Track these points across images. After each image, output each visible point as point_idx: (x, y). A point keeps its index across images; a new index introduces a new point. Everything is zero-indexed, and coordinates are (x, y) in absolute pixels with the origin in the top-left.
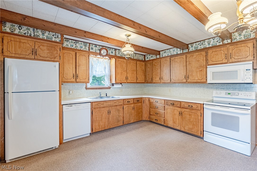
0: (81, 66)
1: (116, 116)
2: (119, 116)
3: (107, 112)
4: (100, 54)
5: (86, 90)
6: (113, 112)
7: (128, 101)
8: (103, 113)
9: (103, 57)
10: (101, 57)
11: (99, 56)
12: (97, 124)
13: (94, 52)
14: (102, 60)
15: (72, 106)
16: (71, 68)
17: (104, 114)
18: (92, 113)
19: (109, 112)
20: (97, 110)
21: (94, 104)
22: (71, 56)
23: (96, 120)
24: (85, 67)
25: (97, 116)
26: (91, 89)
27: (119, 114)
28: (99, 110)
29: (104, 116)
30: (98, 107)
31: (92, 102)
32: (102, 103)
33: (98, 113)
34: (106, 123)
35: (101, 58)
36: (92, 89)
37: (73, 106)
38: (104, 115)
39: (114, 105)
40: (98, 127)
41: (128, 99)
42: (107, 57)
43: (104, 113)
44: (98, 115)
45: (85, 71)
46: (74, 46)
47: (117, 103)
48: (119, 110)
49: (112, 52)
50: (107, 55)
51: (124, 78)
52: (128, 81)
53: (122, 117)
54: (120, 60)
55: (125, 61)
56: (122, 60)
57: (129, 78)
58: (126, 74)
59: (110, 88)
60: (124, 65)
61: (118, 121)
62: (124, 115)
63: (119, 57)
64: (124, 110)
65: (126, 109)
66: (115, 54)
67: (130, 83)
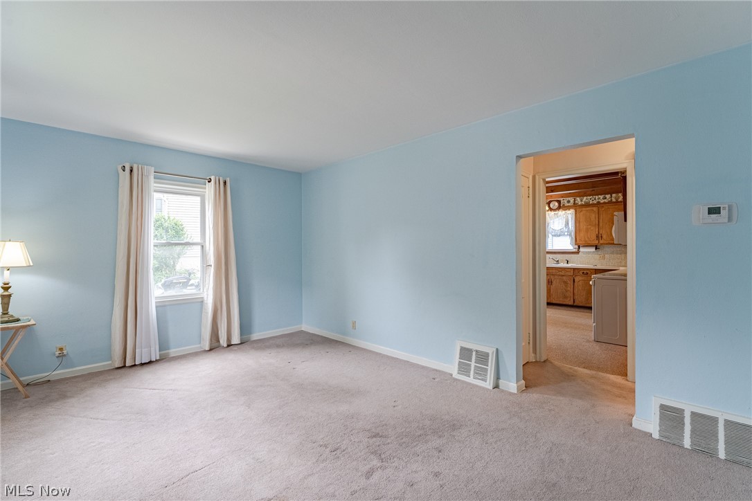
1: (560, 289)
2: (567, 291)
4: (550, 209)
6: (556, 283)
7: (583, 271)
10: (553, 212)
11: (549, 212)
14: (554, 215)
26: (551, 253)
27: (567, 288)
35: (552, 214)
39: (558, 274)
41: (585, 270)
42: (561, 210)
47: (563, 272)
48: (565, 283)
49: (569, 202)
50: (559, 208)
51: (594, 237)
52: (601, 242)
53: (572, 293)
54: (584, 209)
55: (595, 209)
56: (588, 209)
57: (604, 237)
58: (597, 230)
59: (578, 253)
60: (593, 215)
61: (565, 297)
62: (576, 291)
63: (582, 205)
64: (576, 284)
65: (580, 283)
66: (574, 203)
67: (607, 244)
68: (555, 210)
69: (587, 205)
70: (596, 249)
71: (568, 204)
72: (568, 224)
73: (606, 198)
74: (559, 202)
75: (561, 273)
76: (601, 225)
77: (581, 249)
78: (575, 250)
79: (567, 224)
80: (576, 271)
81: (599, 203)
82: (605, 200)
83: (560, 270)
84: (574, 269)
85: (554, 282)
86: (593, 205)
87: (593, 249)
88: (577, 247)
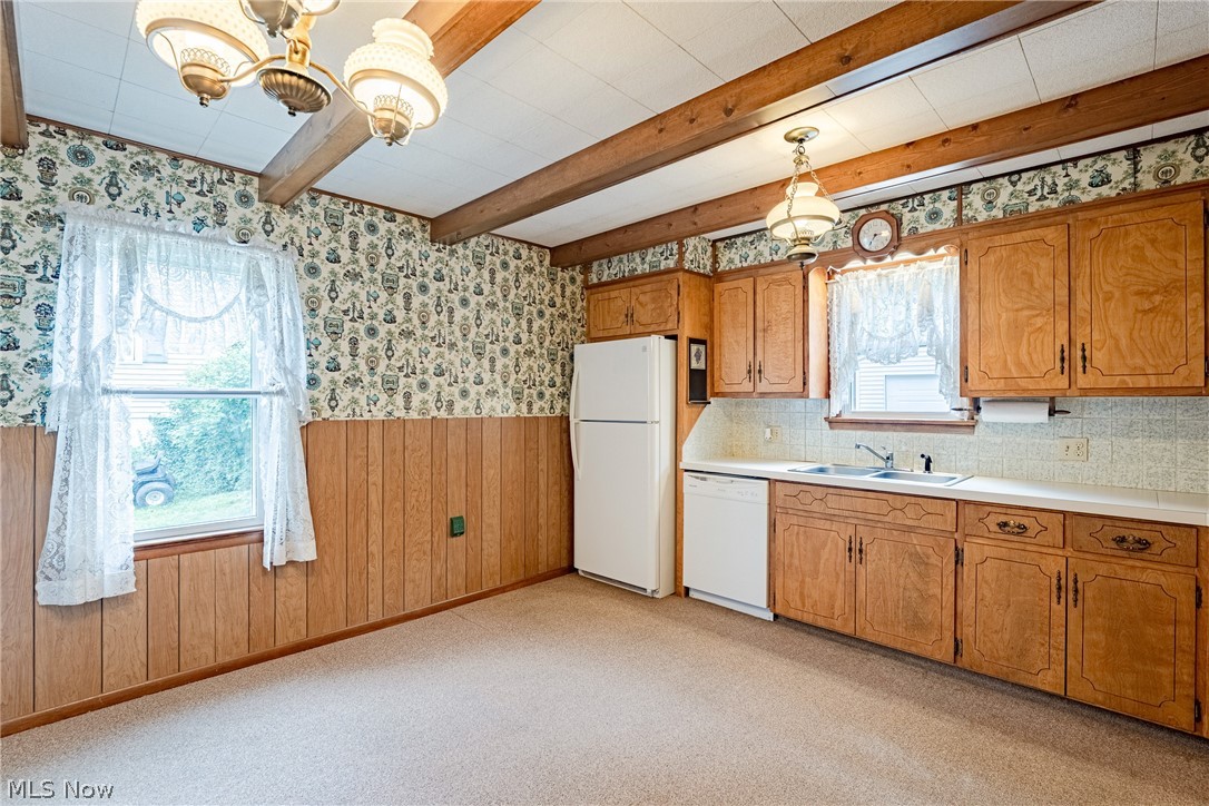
0: (774, 328)
1: (898, 586)
2: (925, 598)
3: (842, 545)
4: (860, 251)
5: (831, 428)
6: (879, 557)
7: (1003, 519)
8: (824, 544)
9: (879, 259)
10: (870, 262)
11: (855, 263)
12: (793, 585)
13: (827, 249)
14: (872, 275)
15: (704, 479)
16: (743, 343)
17: (827, 550)
18: (772, 526)
19: (856, 551)
20: (794, 520)
21: (780, 489)
22: (741, 297)
23: (790, 565)
24: (790, 331)
25: (793, 546)
26: (854, 426)
27: (927, 583)
28: (802, 521)
29: (827, 560)
30: (801, 507)
31: (777, 481)
32: (819, 493)
33: (798, 534)
34: (839, 603)
35: (866, 269)
36: (859, 426)
37: (708, 482)
38: (825, 554)
39: (886, 519)
40: (797, 598)
41: (1009, 511)
42: (903, 255)
43: (829, 544)
44: (798, 546)
45: (789, 344)
46: (752, 254)
47: (910, 512)
48: (920, 561)
49: (934, 216)
50: (896, 244)
51: (1047, 358)
52: (1083, 381)
53: (949, 611)
54: (999, 240)
55: (1052, 234)
56: (1018, 237)
57: (1099, 358)
58: (1063, 327)
59: (971, 427)
60: (1045, 264)
61: (918, 624)
62: (967, 604)
63: (993, 224)
64: (967, 570)
65: (989, 571)
66: (959, 220)
67: (1111, 392)
68: (878, 256)
69: (1016, 221)
70: (1052, 412)
71: (931, 228)
72: (930, 312)
73: (1106, 180)
74: (897, 223)
75: (900, 518)
76: (1082, 303)
77: (987, 415)
78: (956, 417)
79: (928, 312)
80: (969, 511)
81: (1071, 207)
82: (1105, 191)
83: (898, 502)
84: (960, 504)
85: (872, 553)
86: (1044, 217)
87: (1039, 414)
88: (966, 403)
